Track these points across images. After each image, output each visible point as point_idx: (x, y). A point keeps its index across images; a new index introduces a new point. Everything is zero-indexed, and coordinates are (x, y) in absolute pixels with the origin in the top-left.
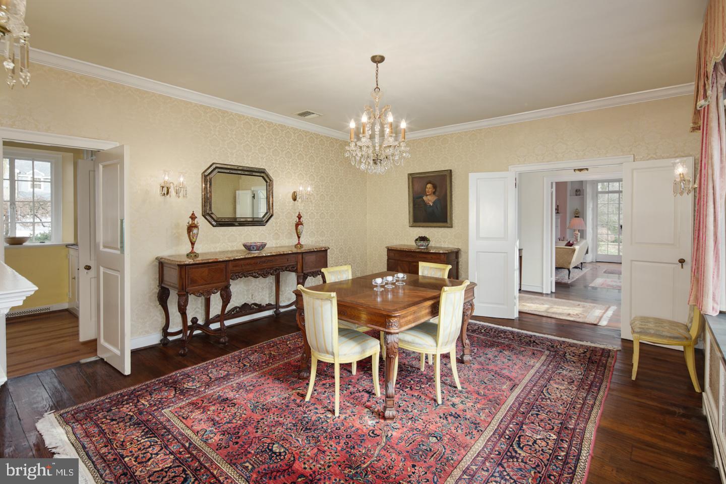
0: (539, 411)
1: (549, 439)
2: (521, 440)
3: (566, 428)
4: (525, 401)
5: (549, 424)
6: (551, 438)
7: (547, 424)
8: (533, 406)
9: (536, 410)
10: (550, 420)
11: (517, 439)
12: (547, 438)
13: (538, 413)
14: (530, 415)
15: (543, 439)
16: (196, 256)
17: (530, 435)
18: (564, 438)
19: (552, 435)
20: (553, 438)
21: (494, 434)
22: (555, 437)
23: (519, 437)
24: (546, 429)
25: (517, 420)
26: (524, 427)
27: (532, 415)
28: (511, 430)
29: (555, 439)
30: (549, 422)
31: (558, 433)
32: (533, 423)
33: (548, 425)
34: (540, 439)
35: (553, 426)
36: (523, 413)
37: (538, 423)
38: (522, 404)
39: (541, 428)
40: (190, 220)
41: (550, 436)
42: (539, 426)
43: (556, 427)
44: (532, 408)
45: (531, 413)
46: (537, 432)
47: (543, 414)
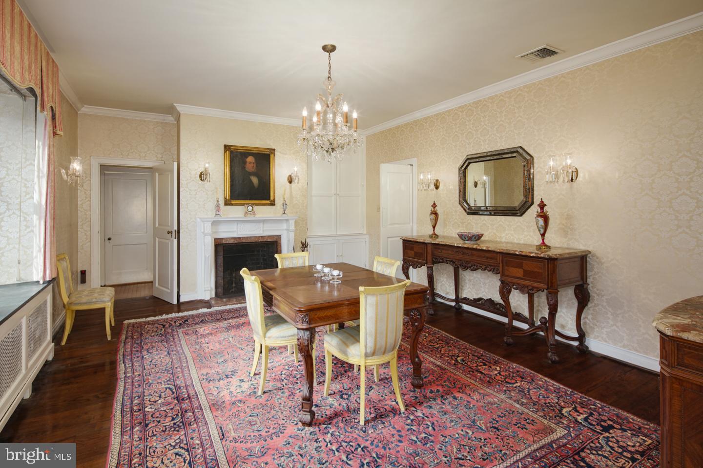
0: (175, 424)
1: (150, 405)
2: (170, 392)
3: (141, 423)
4: (195, 425)
5: (157, 417)
6: (150, 407)
7: (160, 416)
8: (183, 424)
9: (178, 423)
10: (159, 422)
11: (174, 390)
12: (153, 405)
13: (174, 422)
14: (180, 414)
15: (155, 402)
16: (437, 236)
17: (167, 398)
18: (138, 413)
19: (150, 410)
20: (148, 407)
21: (192, 384)
22: (147, 409)
23: (173, 393)
24: (158, 411)
25: (186, 403)
26: (176, 401)
27: (177, 415)
28: (184, 393)
29: (146, 407)
30: (158, 419)
31: (145, 415)
32: (172, 409)
33: (158, 415)
34: (158, 401)
35: (153, 417)
36: (186, 411)
37: (167, 412)
38: (195, 420)
39: (162, 409)
40: (432, 208)
41: (151, 408)
42: (165, 411)
43: (150, 418)
44: (182, 422)
45: (180, 416)
46: (163, 404)
47: (168, 424)
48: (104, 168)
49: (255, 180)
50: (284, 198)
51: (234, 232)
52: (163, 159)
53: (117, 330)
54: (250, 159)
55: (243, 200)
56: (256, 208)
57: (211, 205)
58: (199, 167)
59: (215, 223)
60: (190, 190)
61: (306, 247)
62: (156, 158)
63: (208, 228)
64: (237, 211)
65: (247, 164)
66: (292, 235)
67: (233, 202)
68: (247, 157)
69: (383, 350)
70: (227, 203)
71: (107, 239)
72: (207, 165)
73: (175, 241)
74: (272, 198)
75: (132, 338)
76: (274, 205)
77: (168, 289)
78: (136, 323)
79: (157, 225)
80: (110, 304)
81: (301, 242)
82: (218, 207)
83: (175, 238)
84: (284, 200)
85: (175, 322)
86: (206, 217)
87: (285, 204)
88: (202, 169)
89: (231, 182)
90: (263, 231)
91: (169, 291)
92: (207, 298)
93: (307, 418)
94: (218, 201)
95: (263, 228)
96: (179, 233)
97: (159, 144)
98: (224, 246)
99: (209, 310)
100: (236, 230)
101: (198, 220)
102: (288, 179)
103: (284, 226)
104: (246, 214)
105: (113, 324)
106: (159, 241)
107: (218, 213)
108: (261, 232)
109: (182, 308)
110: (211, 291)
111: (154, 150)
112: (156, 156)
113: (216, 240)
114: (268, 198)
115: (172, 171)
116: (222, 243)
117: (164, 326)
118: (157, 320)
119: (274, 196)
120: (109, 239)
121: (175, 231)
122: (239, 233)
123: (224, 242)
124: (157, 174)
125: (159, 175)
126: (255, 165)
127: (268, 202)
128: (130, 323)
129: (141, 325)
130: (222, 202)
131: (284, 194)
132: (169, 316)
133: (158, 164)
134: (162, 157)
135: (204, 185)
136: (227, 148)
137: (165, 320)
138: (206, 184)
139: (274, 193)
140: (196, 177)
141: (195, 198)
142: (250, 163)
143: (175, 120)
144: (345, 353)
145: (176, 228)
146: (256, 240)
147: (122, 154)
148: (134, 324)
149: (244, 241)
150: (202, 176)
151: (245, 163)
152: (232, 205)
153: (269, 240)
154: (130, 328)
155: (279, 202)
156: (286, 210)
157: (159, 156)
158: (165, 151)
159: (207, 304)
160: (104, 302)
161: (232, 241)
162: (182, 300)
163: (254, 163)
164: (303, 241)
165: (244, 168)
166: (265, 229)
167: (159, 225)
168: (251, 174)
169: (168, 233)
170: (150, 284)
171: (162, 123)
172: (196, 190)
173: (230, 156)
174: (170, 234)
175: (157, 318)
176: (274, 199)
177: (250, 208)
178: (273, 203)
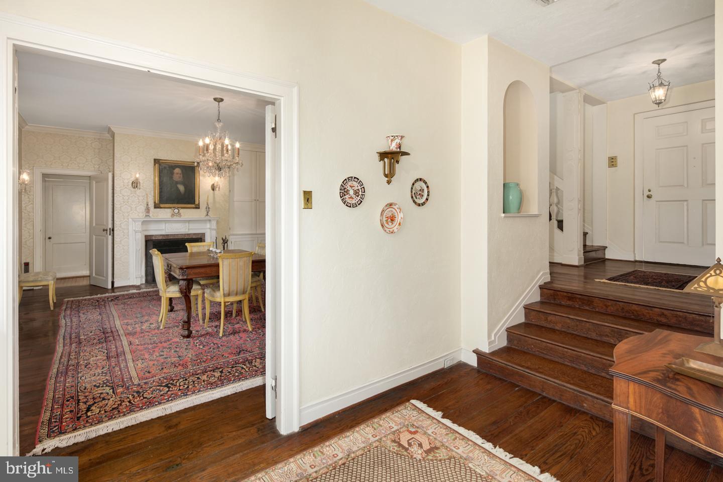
12: (85, 336)
13: (100, 341)
15: (88, 335)
17: (96, 333)
18: (75, 339)
19: (83, 338)
21: (115, 327)
23: (101, 331)
25: (109, 334)
26: (102, 334)
27: (102, 339)
28: (108, 330)
29: (81, 337)
30: (89, 341)
32: (98, 337)
33: (89, 339)
35: (85, 340)
36: (108, 337)
37: (95, 338)
38: (114, 340)
39: (92, 337)
44: (105, 341)
45: (104, 339)
46: (93, 335)
47: (95, 342)
48: (45, 176)
49: (181, 188)
50: (207, 203)
51: (163, 230)
52: (100, 169)
53: (57, 305)
54: (177, 170)
55: (171, 204)
56: (182, 211)
57: (142, 208)
58: (131, 177)
59: (144, 222)
60: (123, 195)
61: (226, 242)
62: (93, 169)
63: (138, 226)
64: (165, 213)
65: (175, 175)
66: (214, 233)
67: (162, 206)
68: (174, 169)
69: (235, 292)
70: (156, 206)
71: (47, 238)
72: (138, 176)
73: (110, 237)
74: (197, 202)
75: (71, 308)
76: (199, 208)
77: (104, 277)
78: (75, 300)
79: (94, 225)
80: (52, 282)
81: (222, 239)
82: (148, 210)
83: (110, 235)
84: (208, 204)
85: (108, 299)
86: (138, 217)
87: (208, 208)
88: (133, 179)
89: (160, 189)
90: (189, 229)
91: (104, 278)
92: (138, 283)
93: (186, 333)
94: (147, 205)
95: (189, 226)
96: (113, 230)
97: (96, 157)
98: (153, 242)
99: (138, 291)
100: (164, 228)
101: (130, 220)
102: (212, 187)
103: (208, 226)
104: (173, 215)
105: (55, 301)
106: (96, 239)
107: (147, 214)
108: (187, 230)
109: (115, 290)
110: (141, 278)
111: (91, 162)
112: (94, 167)
113: (146, 236)
114: (194, 203)
115: (107, 180)
116: (151, 239)
117: (98, 301)
118: (93, 298)
119: (199, 201)
120: (50, 238)
121: (110, 229)
122: (167, 231)
123: (154, 238)
124: (94, 182)
125: (96, 182)
126: (181, 176)
127: (193, 206)
128: (69, 301)
129: (79, 301)
130: (151, 205)
131: (208, 200)
132: (104, 295)
133: (96, 173)
134: (99, 167)
135: (135, 191)
136: (156, 161)
137: (100, 298)
138: (138, 191)
139: (199, 198)
140: (128, 186)
141: (128, 202)
142: (177, 174)
143: (111, 137)
144: (213, 296)
145: (110, 226)
146: (183, 237)
147: (62, 165)
148: (72, 301)
149: (172, 238)
150: (135, 184)
151: (172, 174)
152: (161, 208)
153: (194, 237)
154: (70, 303)
155: (203, 205)
156: (209, 212)
157: (97, 166)
158: (102, 163)
159: (138, 287)
160: (48, 280)
161: (160, 238)
162: (115, 286)
163: (180, 174)
164: (224, 238)
165: (171, 178)
166: (190, 228)
167: (96, 224)
168: (177, 183)
169: (104, 231)
170: (88, 278)
171: (99, 139)
172: (128, 196)
173: (159, 168)
174: (105, 231)
175: (92, 297)
176: (199, 203)
177: (176, 211)
178: (198, 206)
